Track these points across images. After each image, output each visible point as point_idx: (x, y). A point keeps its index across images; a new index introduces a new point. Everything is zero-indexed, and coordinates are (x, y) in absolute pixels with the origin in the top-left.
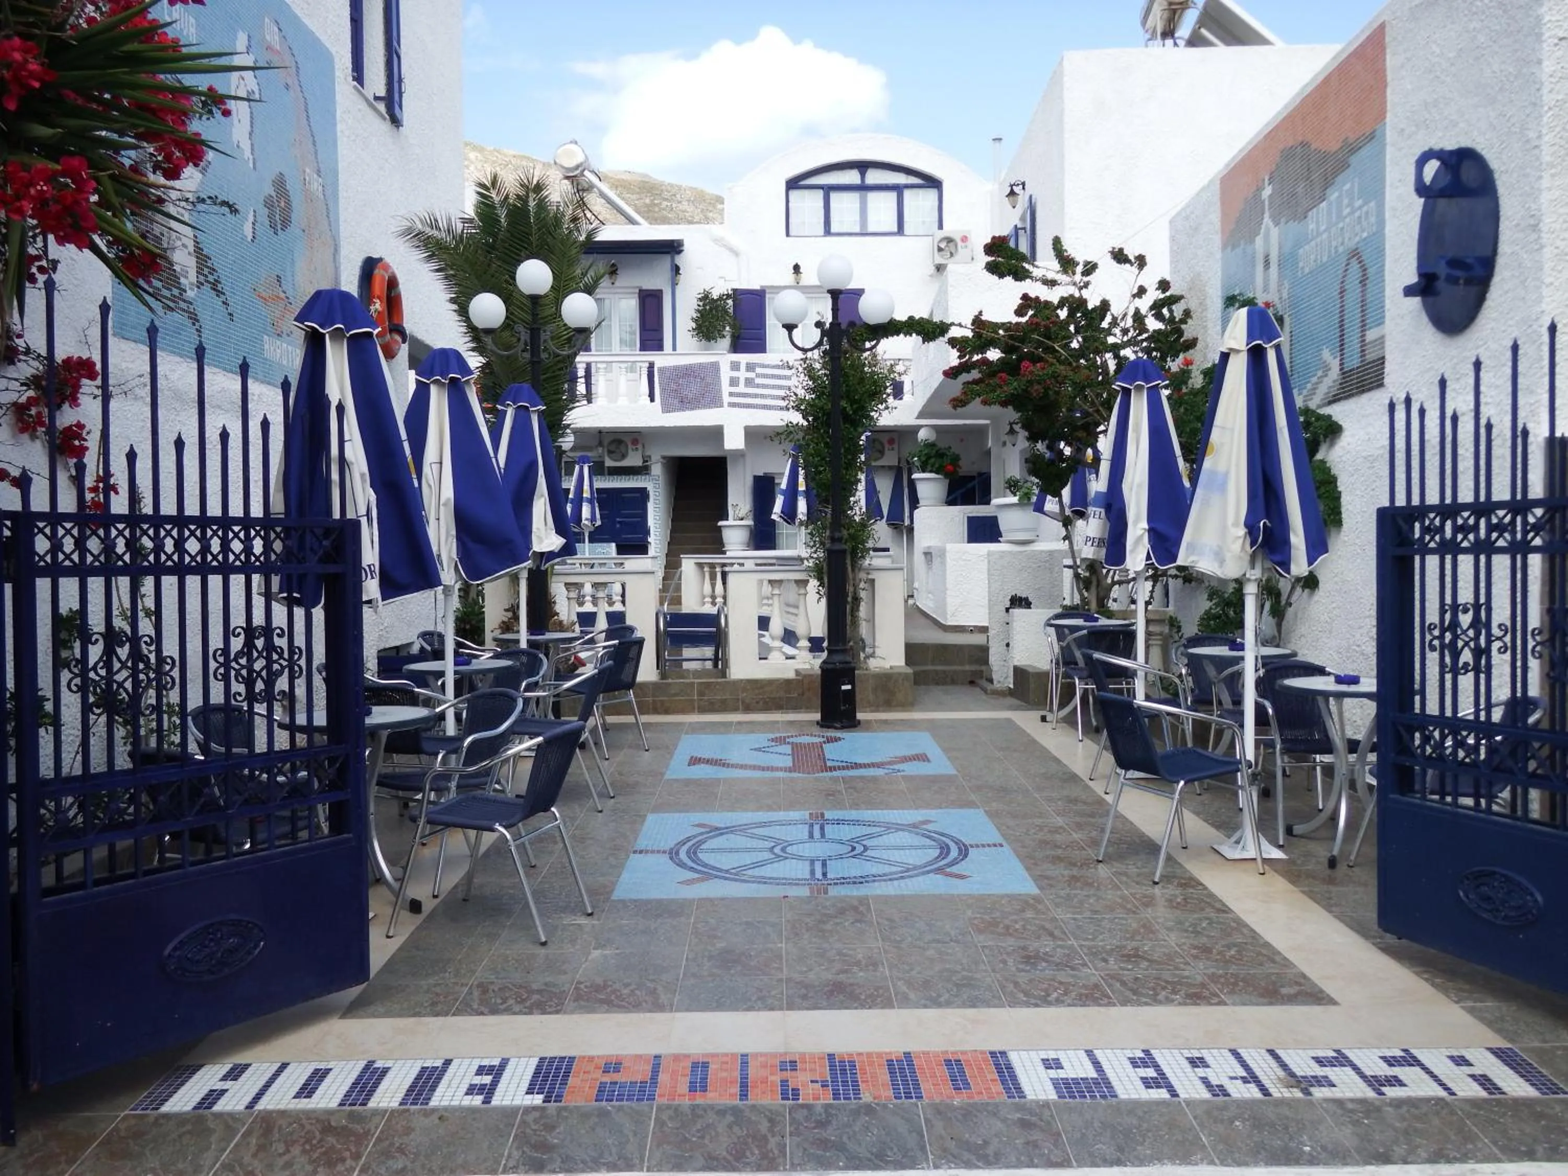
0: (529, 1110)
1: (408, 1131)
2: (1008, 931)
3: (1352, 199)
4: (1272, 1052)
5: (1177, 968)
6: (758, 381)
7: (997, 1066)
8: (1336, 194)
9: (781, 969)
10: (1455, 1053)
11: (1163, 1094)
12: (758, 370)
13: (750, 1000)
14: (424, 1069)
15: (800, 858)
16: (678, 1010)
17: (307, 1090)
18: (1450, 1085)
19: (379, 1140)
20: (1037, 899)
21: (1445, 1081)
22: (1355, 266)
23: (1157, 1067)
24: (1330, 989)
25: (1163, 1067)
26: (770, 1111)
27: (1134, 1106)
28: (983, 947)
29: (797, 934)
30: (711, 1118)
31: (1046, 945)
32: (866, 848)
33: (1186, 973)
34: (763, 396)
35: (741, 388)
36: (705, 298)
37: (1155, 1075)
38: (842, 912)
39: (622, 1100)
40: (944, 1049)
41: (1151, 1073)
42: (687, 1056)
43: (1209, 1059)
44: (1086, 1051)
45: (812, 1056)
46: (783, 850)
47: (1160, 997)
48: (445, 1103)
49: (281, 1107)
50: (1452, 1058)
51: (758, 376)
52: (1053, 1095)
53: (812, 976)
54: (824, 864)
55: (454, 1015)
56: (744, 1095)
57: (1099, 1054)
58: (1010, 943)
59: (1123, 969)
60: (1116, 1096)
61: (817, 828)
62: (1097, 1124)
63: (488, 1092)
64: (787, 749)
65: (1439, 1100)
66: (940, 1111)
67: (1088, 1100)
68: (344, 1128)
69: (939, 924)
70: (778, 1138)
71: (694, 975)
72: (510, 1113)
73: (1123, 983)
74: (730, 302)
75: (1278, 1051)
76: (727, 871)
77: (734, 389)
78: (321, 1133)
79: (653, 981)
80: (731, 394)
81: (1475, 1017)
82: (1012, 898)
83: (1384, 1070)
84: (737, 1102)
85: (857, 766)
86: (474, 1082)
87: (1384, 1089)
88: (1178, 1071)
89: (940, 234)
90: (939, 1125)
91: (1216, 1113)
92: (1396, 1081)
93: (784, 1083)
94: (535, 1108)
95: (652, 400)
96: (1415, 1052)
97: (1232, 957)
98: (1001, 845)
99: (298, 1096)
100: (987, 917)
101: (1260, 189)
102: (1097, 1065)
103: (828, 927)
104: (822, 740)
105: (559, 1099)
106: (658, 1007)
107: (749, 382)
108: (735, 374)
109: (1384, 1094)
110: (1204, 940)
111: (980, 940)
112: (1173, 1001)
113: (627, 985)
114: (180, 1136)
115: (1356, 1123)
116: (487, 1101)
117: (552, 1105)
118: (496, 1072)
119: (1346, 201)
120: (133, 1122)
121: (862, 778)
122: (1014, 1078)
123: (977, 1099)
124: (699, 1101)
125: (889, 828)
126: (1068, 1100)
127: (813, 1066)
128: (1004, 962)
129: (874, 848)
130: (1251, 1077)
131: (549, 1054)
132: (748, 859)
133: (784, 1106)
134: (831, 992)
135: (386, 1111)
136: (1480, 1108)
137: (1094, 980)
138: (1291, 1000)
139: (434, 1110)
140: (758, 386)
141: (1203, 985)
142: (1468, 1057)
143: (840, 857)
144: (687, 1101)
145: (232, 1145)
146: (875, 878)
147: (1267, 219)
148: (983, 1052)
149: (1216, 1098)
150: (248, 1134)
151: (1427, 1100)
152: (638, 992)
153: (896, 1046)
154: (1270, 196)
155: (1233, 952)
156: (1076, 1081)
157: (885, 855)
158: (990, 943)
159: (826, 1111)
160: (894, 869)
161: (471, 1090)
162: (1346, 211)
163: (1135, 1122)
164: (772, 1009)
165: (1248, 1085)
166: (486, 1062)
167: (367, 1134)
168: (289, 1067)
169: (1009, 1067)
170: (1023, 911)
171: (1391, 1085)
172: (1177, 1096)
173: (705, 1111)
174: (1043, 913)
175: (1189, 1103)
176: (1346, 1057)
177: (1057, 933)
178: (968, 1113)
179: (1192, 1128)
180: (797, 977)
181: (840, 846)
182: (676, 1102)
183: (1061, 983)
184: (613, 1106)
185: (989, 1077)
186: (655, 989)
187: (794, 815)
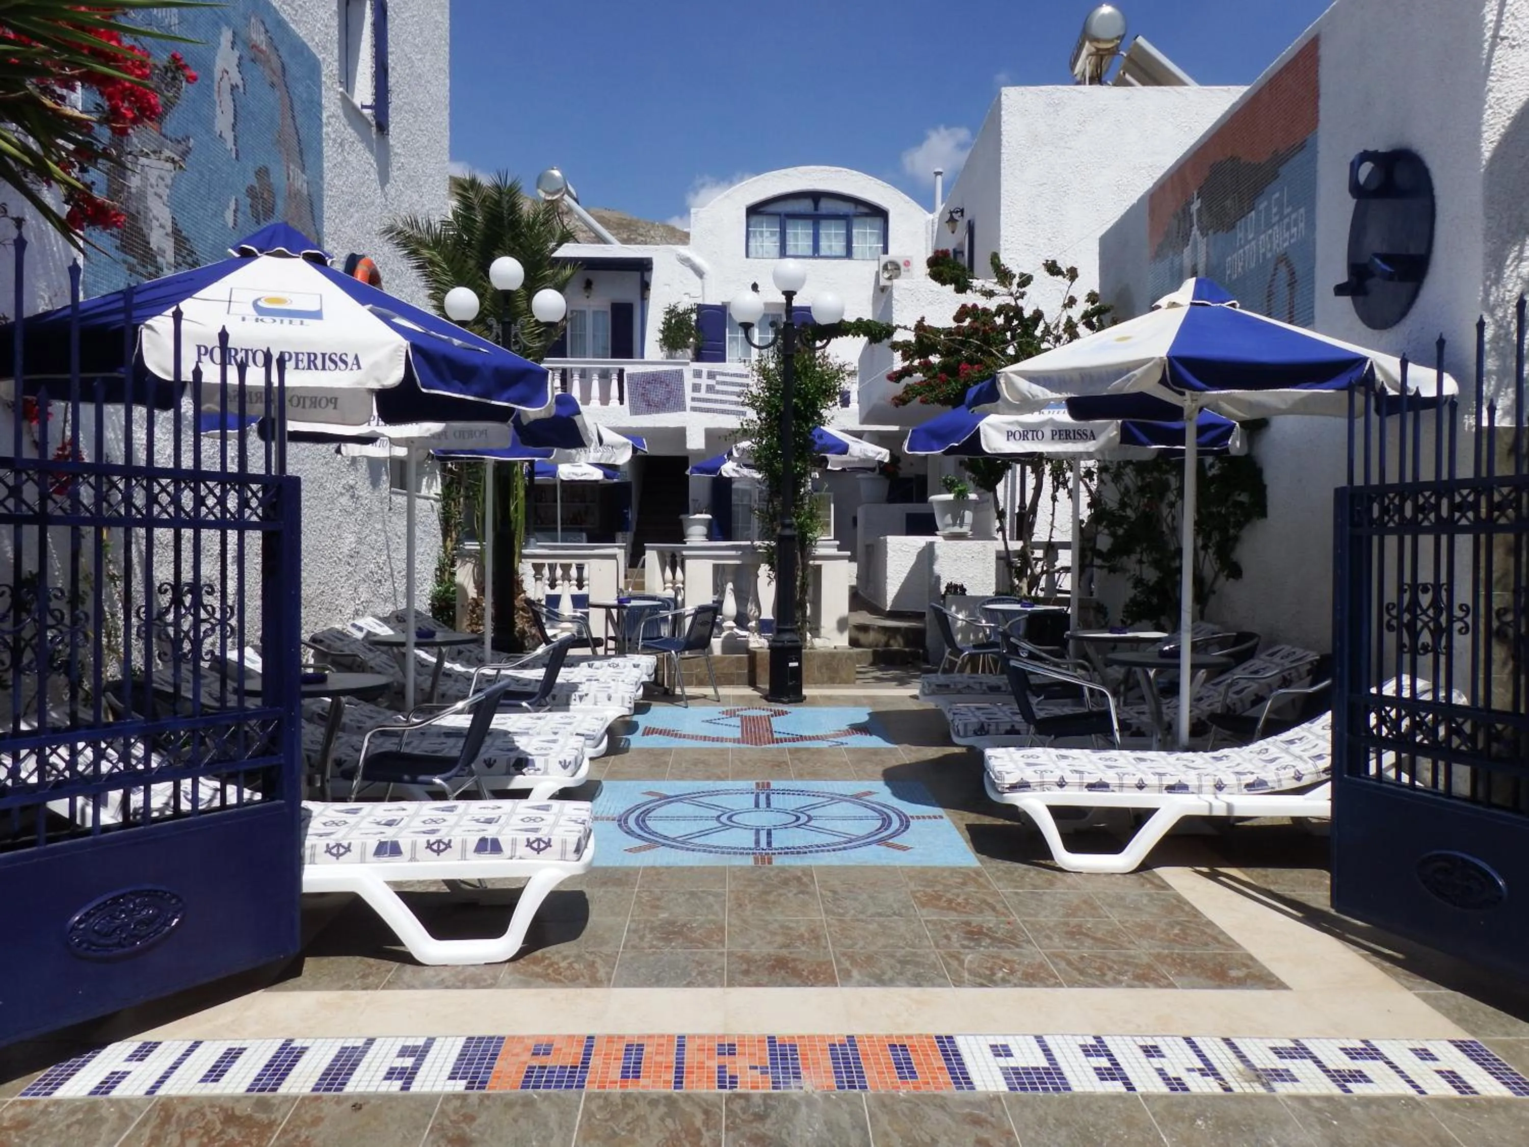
0: (450, 1098)
1: (316, 1121)
2: (951, 905)
3: (1281, 207)
4: (1227, 1041)
5: (1121, 947)
6: (718, 387)
7: (944, 1051)
8: (1265, 203)
9: (722, 942)
10: (1418, 1046)
11: (1117, 1087)
12: (719, 378)
13: (690, 975)
14: (344, 1049)
15: (746, 827)
16: (614, 986)
17: (216, 1073)
18: (1418, 1082)
19: (284, 1131)
20: (978, 873)
21: (1413, 1078)
22: (1283, 271)
23: (1110, 1056)
24: (1279, 971)
25: (1116, 1056)
26: (706, 1101)
27: (1089, 1100)
28: (926, 921)
29: (740, 905)
30: (642, 1108)
31: (989, 920)
32: (810, 818)
33: (1132, 952)
34: (722, 402)
35: (703, 394)
36: (671, 312)
37: (1108, 1065)
38: (786, 882)
39: (550, 1087)
40: (888, 1033)
41: (1104, 1062)
42: (621, 1037)
43: (1164, 1049)
44: (1036, 1037)
45: (752, 1037)
46: (730, 818)
47: (1108, 978)
48: (360, 1089)
49: (184, 1092)
50: (1414, 1051)
51: (718, 383)
52: (1003, 1087)
53: (753, 950)
54: (769, 834)
55: (384, 988)
56: (679, 1083)
57: (1050, 1041)
58: (952, 917)
59: (1069, 947)
60: (1069, 1089)
61: (762, 798)
62: (1051, 1121)
63: (407, 1076)
64: (736, 721)
65: (1412, 1098)
66: (884, 1104)
67: (1041, 1093)
68: (249, 1117)
69: (882, 896)
70: (713, 1133)
71: (634, 947)
72: (427, 1101)
73: (1069, 963)
74: (694, 316)
75: (1234, 1040)
76: (674, 840)
77: (696, 395)
78: (221, 1123)
79: (591, 953)
80: (693, 399)
81: (1430, 1004)
82: (954, 871)
83: (1346, 1064)
84: (671, 1090)
85: (802, 738)
86: (394, 1065)
87: (1350, 1086)
88: (1132, 1060)
89: (885, 259)
90: (884, 1119)
91: (1176, 1110)
92: (1360, 1077)
93: (722, 1068)
94: (456, 1096)
95: (622, 403)
96: (1375, 1043)
97: (1176, 935)
98: (941, 817)
99: (204, 1080)
100: (929, 890)
101: (1189, 203)
102: (1047, 1051)
103: (771, 898)
104: (769, 713)
105: (483, 1085)
106: (595, 982)
107: (710, 389)
108: (697, 381)
109: (1349, 1091)
110: (1145, 917)
111: (927, 914)
112: (1121, 982)
113: (565, 958)
114: (69, 1126)
115: (1325, 1124)
116: (405, 1088)
117: (475, 1092)
118: (419, 1053)
119: (1275, 210)
120: (20, 1109)
121: (807, 749)
122: (961, 1064)
123: (923, 1091)
124: (631, 1089)
125: (832, 799)
126: (1020, 1092)
127: (752, 1050)
128: (947, 937)
129: (817, 818)
130: (1209, 1070)
131: (477, 1034)
132: (694, 827)
133: (720, 1095)
134: (773, 967)
135: (296, 1098)
136: (1454, 1109)
137: (1038, 960)
138: (1240, 983)
139: (348, 1097)
140: (718, 392)
141: (1150, 967)
142: (1432, 1050)
143: (785, 826)
144: (617, 1090)
145: (123, 1137)
146: (820, 848)
147: (1195, 231)
148: (928, 1037)
149: (1174, 1093)
150: (143, 1123)
151: (1396, 1099)
152: (576, 966)
153: (838, 1030)
154: (1199, 210)
155: (1176, 931)
156: (1027, 1071)
157: (829, 825)
158: (935, 918)
159: (765, 1100)
160: (837, 839)
161: (390, 1075)
162: (1275, 219)
163: (1091, 1119)
164: (712, 985)
165: (1206, 1078)
166: (410, 1042)
167: (271, 1124)
168: (202, 1046)
169: (957, 1054)
170: (964, 884)
171: (1357, 1081)
172: (1133, 1089)
173: (637, 1100)
174: (985, 887)
175: (1146, 1097)
176: (1305, 1049)
177: (999, 907)
178: (916, 1104)
179: (1151, 1128)
180: (739, 950)
181: (784, 816)
182: (607, 1090)
183: (1005, 961)
184: (539, 1095)
185: (936, 1064)
186: (594, 962)
187: (741, 784)
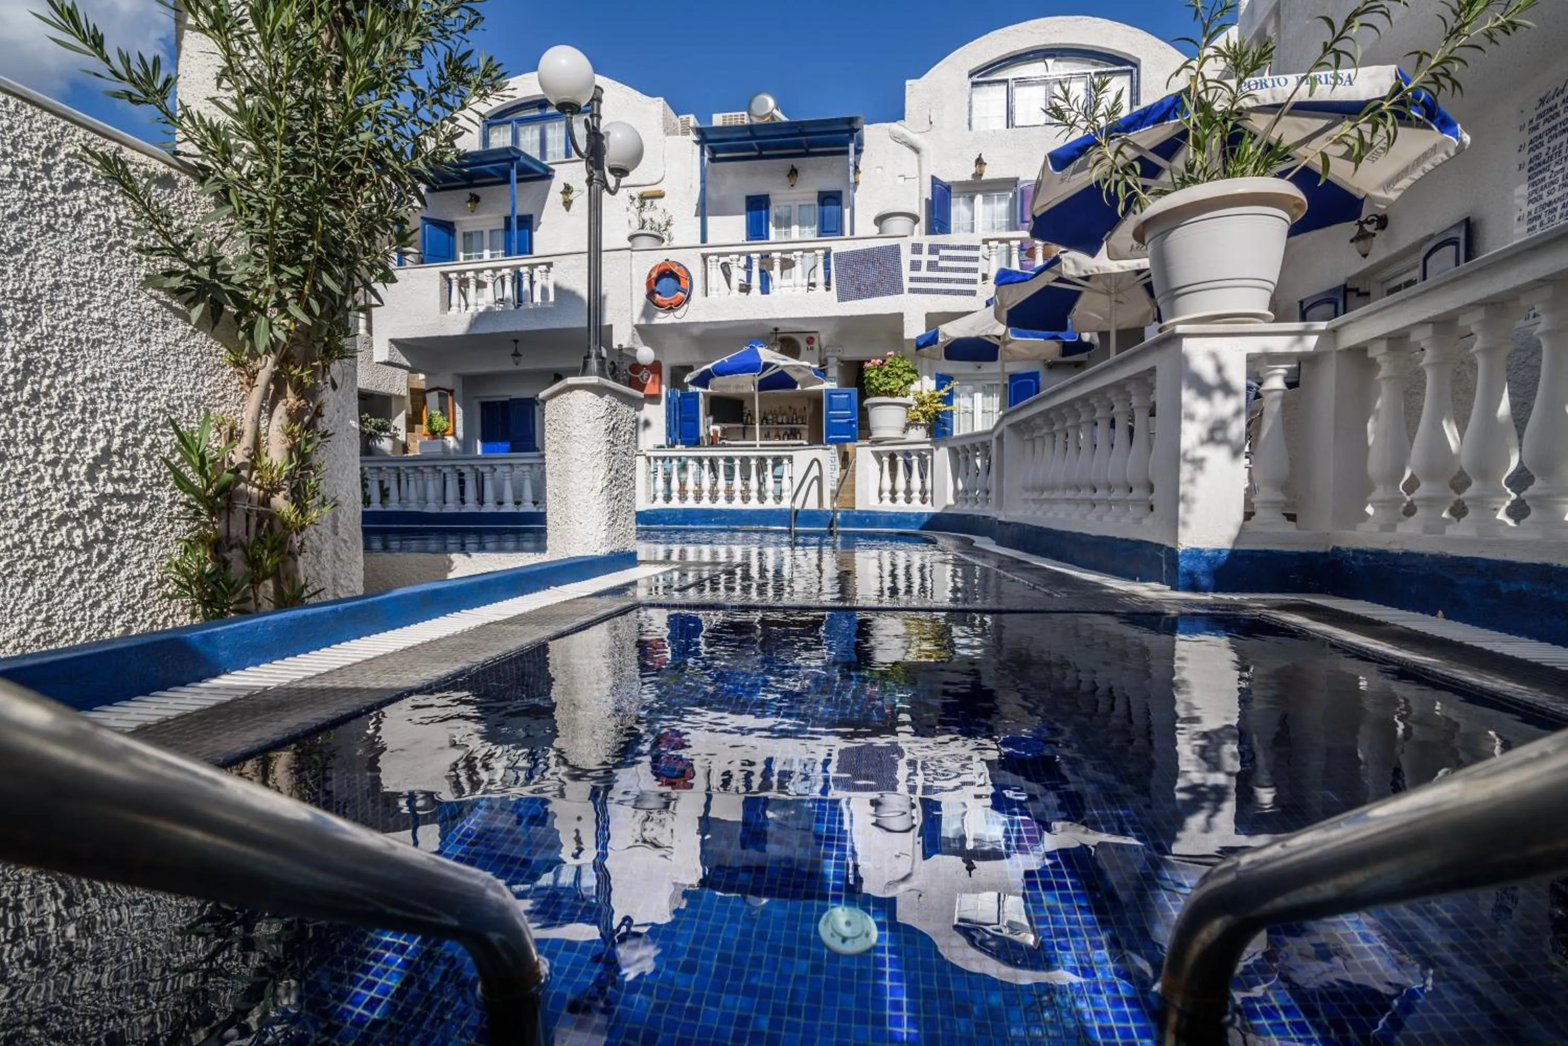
6: (942, 264)
12: (943, 252)
34: (947, 280)
35: (924, 273)
51: (942, 258)
77: (916, 274)
80: (912, 279)
95: (828, 289)
107: (932, 266)
108: (916, 257)
140: (942, 269)
